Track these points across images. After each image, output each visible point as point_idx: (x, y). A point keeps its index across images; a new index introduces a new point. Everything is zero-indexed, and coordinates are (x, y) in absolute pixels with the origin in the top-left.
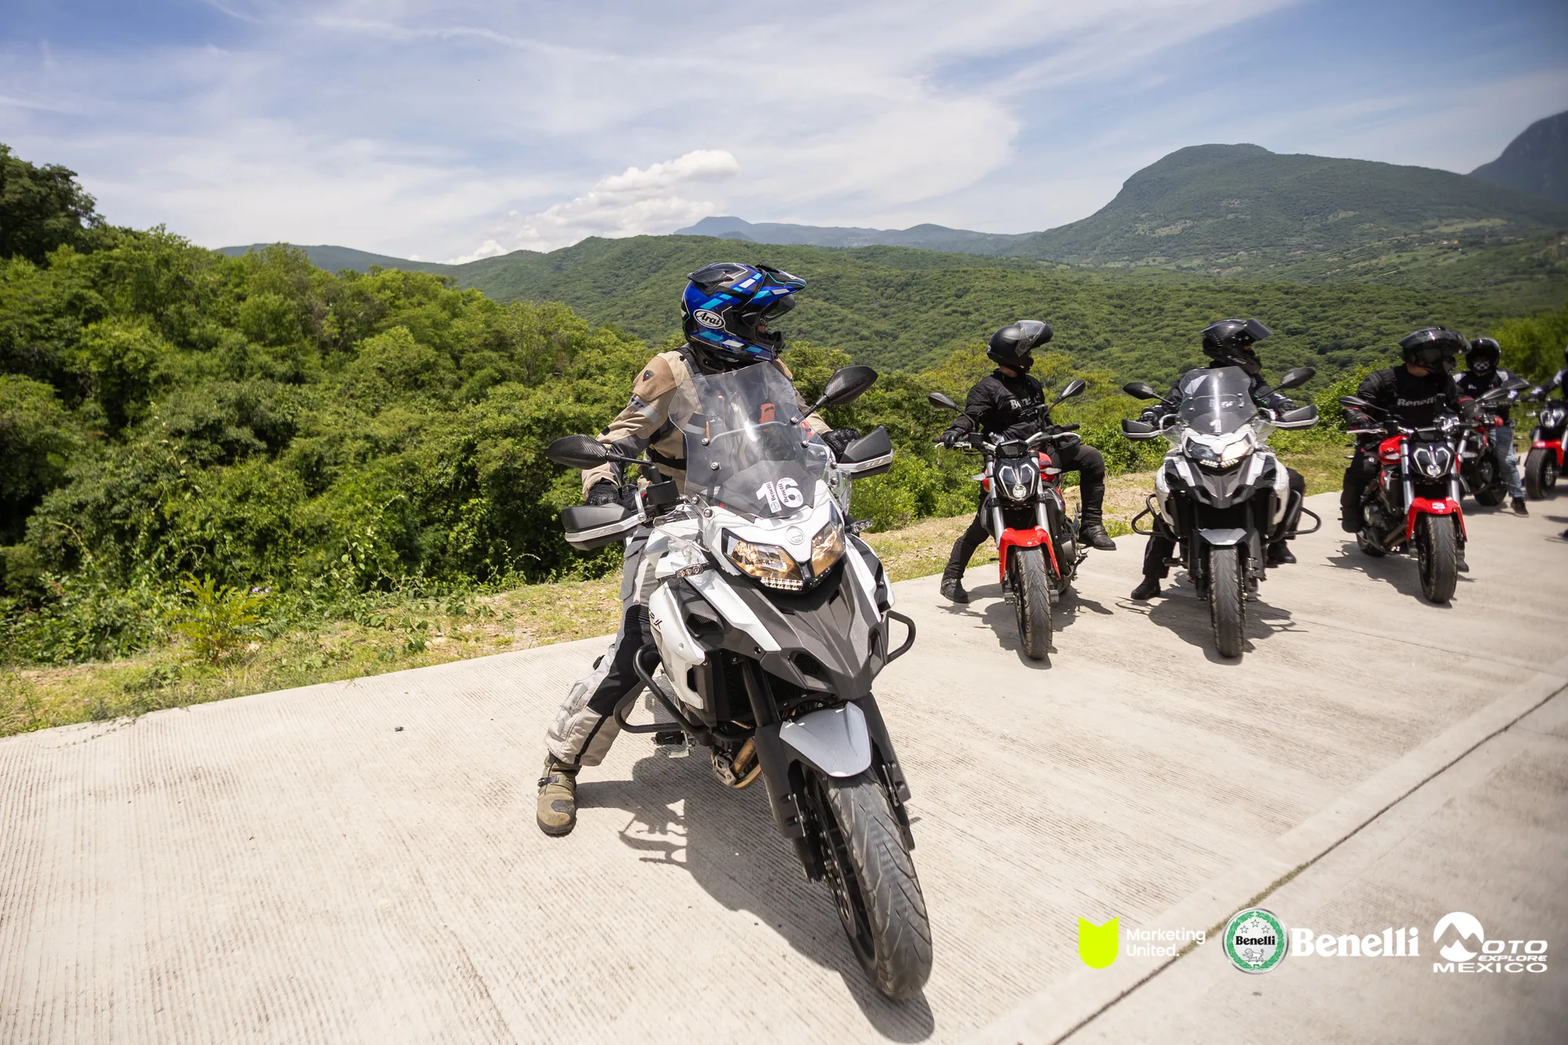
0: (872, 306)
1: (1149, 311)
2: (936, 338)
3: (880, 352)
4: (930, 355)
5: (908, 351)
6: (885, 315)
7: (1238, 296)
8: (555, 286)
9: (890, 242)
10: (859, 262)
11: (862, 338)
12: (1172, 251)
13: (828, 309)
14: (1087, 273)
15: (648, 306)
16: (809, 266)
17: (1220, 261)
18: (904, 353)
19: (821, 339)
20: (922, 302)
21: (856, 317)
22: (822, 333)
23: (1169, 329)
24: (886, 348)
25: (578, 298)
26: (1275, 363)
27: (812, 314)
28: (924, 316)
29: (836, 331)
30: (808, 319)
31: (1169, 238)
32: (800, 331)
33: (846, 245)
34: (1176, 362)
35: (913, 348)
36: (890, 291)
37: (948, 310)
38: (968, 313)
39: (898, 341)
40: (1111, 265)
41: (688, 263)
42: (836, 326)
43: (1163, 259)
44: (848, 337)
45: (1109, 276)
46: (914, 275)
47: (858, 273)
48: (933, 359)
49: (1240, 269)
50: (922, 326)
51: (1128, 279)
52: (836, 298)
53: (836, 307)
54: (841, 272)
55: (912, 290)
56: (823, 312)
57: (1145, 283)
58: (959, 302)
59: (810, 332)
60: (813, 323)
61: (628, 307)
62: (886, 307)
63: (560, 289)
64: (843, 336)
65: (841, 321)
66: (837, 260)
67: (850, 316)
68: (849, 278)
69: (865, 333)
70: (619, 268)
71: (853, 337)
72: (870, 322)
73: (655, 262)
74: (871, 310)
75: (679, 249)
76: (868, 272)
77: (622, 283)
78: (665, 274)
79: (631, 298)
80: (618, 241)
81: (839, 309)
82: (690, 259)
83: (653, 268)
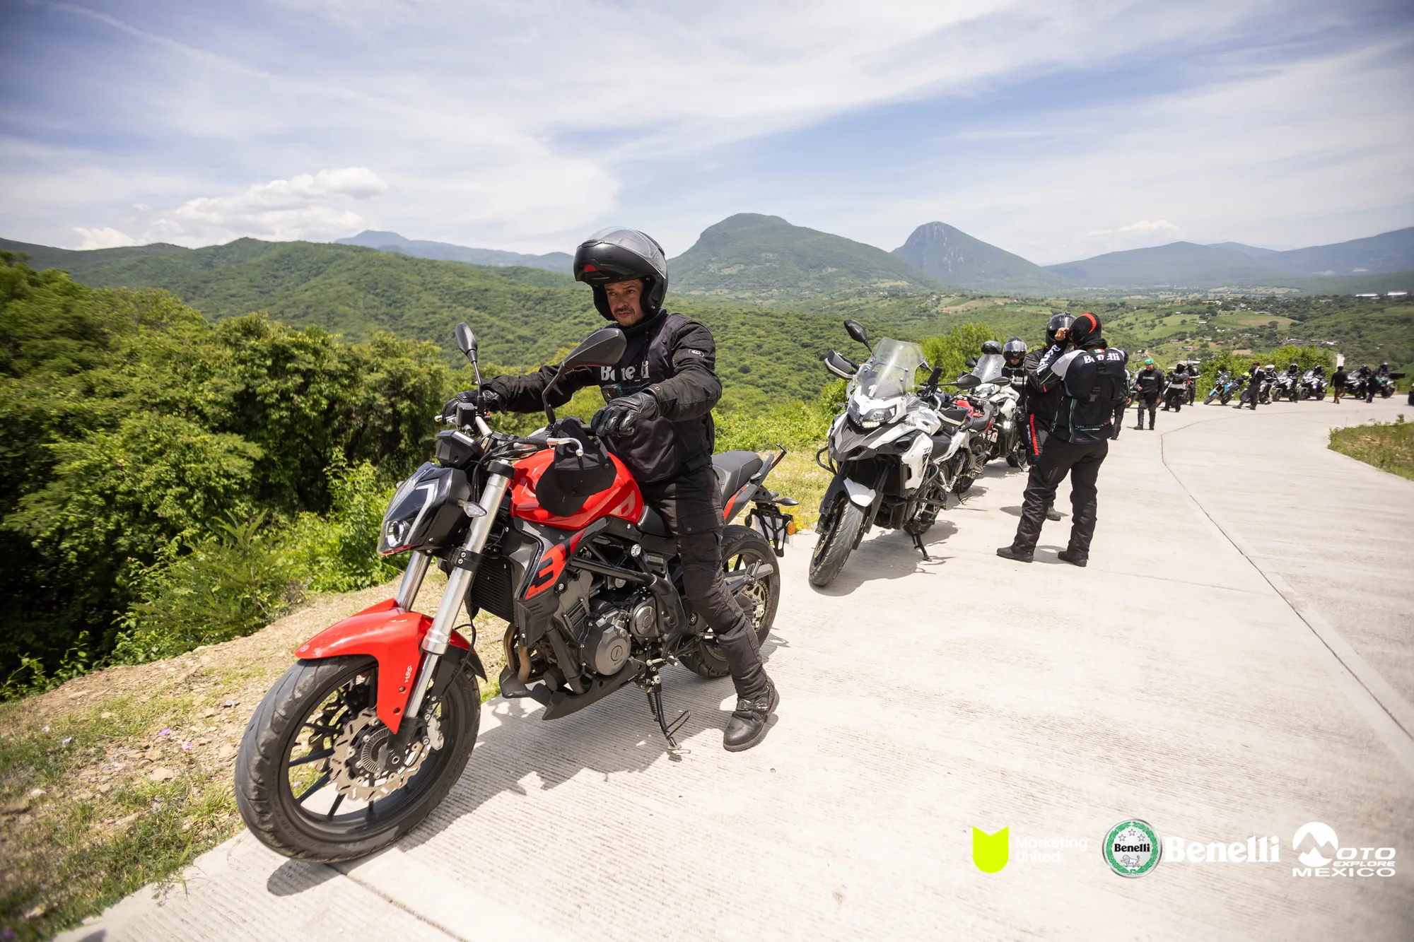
1: (718, 327)
3: (523, 353)
6: (526, 323)
7: (773, 319)
8: (205, 282)
9: (530, 265)
10: (504, 279)
11: (508, 341)
12: (732, 286)
14: (676, 298)
15: (308, 307)
16: (462, 280)
17: (763, 295)
21: (503, 324)
23: (732, 341)
24: (528, 349)
25: (232, 296)
26: (796, 366)
28: (557, 325)
29: (485, 335)
31: (731, 276)
33: (493, 264)
34: (737, 364)
36: (530, 304)
37: (576, 321)
38: (591, 324)
39: (537, 345)
40: (693, 293)
41: (349, 270)
42: (485, 331)
43: (726, 291)
44: (496, 341)
45: (692, 301)
46: (549, 292)
47: (504, 288)
49: (773, 301)
50: (556, 333)
51: (705, 304)
52: (485, 308)
53: (485, 315)
54: (489, 286)
55: (548, 304)
56: (475, 319)
57: (715, 307)
58: (584, 315)
61: (288, 307)
62: (527, 316)
63: (211, 285)
64: (491, 339)
65: (490, 327)
66: (486, 277)
67: (497, 323)
68: (495, 291)
69: (510, 337)
70: (278, 270)
71: (500, 340)
72: (514, 328)
73: (315, 267)
74: (515, 318)
75: (339, 256)
76: (512, 287)
77: (281, 285)
78: (325, 279)
79: (292, 299)
80: (275, 244)
81: (488, 317)
82: (351, 266)
83: (314, 272)
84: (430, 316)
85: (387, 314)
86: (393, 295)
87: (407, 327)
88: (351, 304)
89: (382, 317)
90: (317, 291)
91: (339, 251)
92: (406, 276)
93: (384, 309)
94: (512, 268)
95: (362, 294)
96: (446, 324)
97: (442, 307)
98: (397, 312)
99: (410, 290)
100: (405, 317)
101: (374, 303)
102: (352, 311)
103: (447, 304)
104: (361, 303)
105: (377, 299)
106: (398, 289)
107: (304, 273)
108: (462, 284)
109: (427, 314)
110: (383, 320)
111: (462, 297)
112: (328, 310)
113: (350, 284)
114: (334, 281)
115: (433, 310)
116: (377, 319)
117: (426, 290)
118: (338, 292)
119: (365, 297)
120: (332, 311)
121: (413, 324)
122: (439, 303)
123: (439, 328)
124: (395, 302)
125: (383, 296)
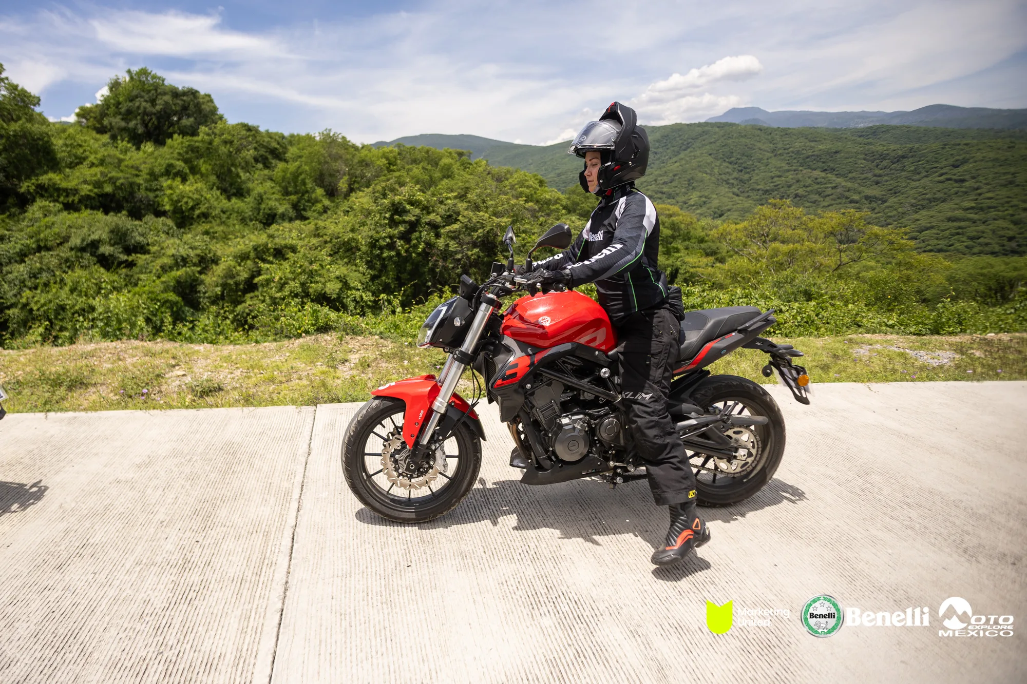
0: (863, 176)
2: (924, 203)
4: (916, 216)
5: (895, 213)
6: (877, 183)
10: (860, 139)
13: (823, 178)
16: (812, 144)
18: (889, 214)
19: (814, 202)
20: (916, 172)
21: (849, 184)
22: (816, 197)
24: (874, 209)
27: (809, 181)
29: (829, 196)
30: (804, 186)
32: (796, 196)
35: (900, 210)
36: (885, 163)
39: (886, 204)
41: (711, 143)
42: (829, 191)
44: (839, 201)
47: (857, 149)
48: (918, 220)
50: (912, 192)
52: (833, 169)
53: (831, 177)
54: (840, 148)
55: (906, 162)
56: (819, 180)
59: (805, 196)
60: (808, 189)
62: (880, 176)
64: (834, 200)
65: (835, 188)
66: (839, 139)
67: (844, 184)
68: (847, 153)
69: (856, 197)
70: (658, 148)
71: (844, 200)
72: (862, 188)
73: (685, 143)
74: (864, 179)
75: (705, 133)
76: (867, 147)
77: (659, 159)
78: (691, 152)
79: (664, 170)
80: (659, 128)
81: (834, 178)
82: (713, 140)
83: (684, 147)
84: (776, 179)
85: (737, 179)
86: (745, 162)
87: (753, 190)
88: (708, 171)
89: (732, 181)
90: (683, 162)
91: (706, 128)
92: (759, 145)
93: (735, 175)
94: (871, 128)
95: (718, 163)
96: (789, 186)
97: (788, 171)
98: (746, 177)
99: (761, 156)
100: (752, 181)
101: (727, 170)
102: (708, 177)
103: (794, 168)
104: (716, 171)
105: (730, 166)
106: (749, 156)
107: (676, 149)
108: (813, 147)
109: (772, 178)
110: (733, 184)
111: (807, 160)
112: (689, 177)
113: (710, 155)
114: (698, 153)
115: (779, 174)
116: (728, 183)
117: (775, 156)
118: (700, 162)
119: (720, 165)
120: (692, 178)
121: (759, 187)
122: (787, 167)
123: (782, 190)
124: (745, 168)
125: (736, 164)
